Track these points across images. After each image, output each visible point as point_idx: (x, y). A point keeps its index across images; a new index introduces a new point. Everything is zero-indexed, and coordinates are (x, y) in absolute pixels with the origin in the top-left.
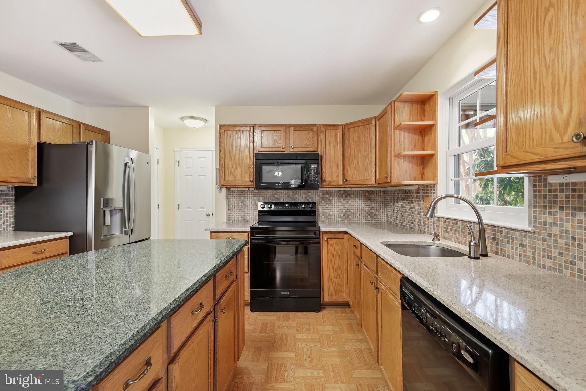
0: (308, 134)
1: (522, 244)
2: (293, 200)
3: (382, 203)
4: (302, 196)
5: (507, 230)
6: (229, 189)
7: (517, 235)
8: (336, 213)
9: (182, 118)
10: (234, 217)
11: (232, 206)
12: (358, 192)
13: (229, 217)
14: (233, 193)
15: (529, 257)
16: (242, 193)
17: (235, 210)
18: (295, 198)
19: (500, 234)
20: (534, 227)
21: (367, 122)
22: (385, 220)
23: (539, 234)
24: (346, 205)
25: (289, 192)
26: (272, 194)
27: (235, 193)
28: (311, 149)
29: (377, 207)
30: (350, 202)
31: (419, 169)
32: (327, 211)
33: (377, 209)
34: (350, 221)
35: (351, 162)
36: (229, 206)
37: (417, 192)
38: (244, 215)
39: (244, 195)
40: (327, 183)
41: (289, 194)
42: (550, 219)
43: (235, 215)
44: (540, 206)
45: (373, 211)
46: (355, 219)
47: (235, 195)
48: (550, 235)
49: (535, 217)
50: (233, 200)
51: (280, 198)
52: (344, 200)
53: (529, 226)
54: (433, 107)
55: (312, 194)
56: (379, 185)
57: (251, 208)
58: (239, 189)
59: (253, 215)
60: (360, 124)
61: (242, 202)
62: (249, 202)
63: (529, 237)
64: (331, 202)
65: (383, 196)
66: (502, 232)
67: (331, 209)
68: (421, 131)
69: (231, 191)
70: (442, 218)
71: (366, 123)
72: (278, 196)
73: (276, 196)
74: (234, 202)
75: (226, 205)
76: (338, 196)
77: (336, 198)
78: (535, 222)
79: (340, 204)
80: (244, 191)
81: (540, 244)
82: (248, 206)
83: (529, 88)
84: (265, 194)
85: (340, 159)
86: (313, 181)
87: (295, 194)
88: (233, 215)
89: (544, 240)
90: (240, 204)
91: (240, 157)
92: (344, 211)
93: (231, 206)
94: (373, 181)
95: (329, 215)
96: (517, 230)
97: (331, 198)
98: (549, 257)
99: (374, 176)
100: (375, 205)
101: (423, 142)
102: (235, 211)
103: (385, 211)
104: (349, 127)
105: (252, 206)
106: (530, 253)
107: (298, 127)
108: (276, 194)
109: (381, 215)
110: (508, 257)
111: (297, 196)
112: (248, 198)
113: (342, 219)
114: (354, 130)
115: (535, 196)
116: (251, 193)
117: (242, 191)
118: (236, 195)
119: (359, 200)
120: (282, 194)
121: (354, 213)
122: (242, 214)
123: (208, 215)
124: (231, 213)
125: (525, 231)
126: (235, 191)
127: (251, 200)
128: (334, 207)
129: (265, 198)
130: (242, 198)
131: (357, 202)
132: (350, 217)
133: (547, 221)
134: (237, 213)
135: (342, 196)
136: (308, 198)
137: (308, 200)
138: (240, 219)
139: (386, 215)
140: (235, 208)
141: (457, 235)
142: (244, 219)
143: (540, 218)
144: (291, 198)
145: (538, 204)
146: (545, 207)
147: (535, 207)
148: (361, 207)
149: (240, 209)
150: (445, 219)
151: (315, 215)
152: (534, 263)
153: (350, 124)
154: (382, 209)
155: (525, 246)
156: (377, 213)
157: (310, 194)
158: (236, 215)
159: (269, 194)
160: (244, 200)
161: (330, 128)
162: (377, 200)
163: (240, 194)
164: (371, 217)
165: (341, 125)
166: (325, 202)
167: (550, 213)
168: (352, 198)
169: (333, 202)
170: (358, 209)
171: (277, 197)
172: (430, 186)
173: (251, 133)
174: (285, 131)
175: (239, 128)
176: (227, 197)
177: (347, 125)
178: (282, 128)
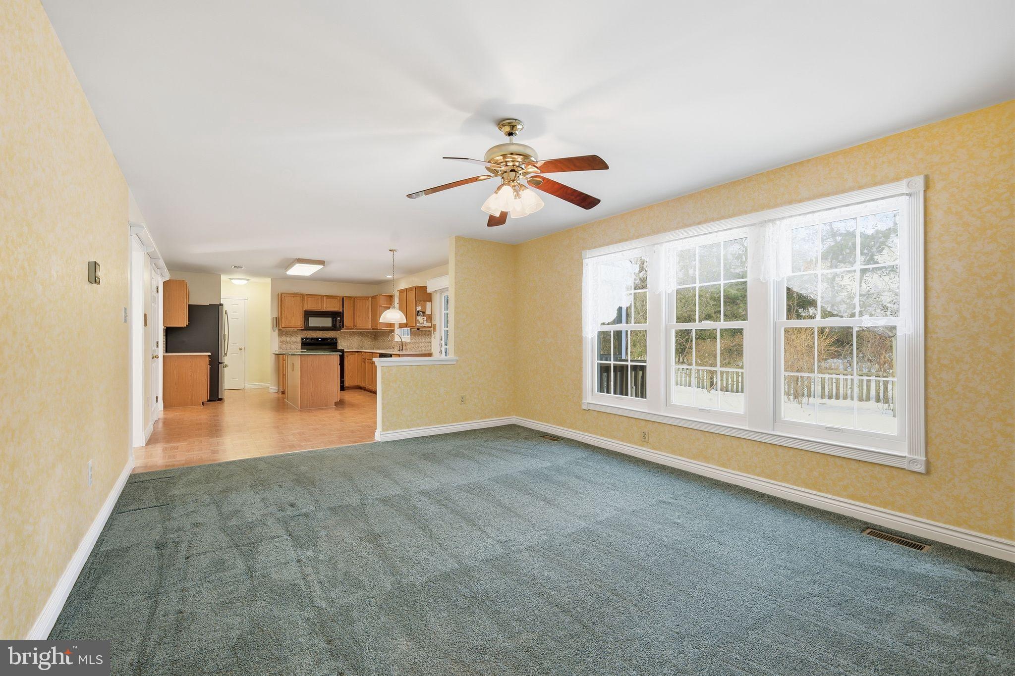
0: (335, 301)
4: (327, 335)
8: (348, 344)
9: (231, 279)
10: (284, 347)
12: (361, 333)
13: (280, 347)
18: (324, 335)
21: (367, 298)
24: (354, 340)
26: (308, 333)
28: (338, 310)
30: (351, 336)
32: (342, 343)
33: (371, 342)
35: (358, 317)
36: (280, 340)
39: (290, 333)
40: (345, 327)
43: (284, 345)
46: (350, 346)
47: (284, 333)
51: (313, 335)
52: (349, 336)
55: (333, 333)
56: (373, 329)
58: (287, 330)
59: (297, 346)
60: (363, 298)
67: (345, 342)
69: (281, 331)
73: (310, 334)
74: (284, 338)
75: (278, 339)
80: (290, 331)
82: (293, 340)
84: (303, 333)
85: (353, 315)
86: (340, 326)
87: (321, 333)
90: (288, 339)
91: (294, 312)
92: (353, 343)
93: (282, 340)
94: (370, 327)
100: (370, 340)
102: (284, 343)
104: (357, 299)
105: (296, 340)
107: (328, 297)
112: (293, 335)
114: (360, 300)
116: (295, 332)
120: (313, 333)
122: (290, 344)
123: (241, 349)
124: (282, 344)
126: (284, 331)
127: (295, 337)
128: (347, 341)
129: (303, 336)
130: (289, 336)
131: (360, 338)
134: (286, 344)
136: (330, 335)
138: (288, 348)
140: (284, 341)
149: (288, 342)
154: (374, 342)
159: (305, 333)
160: (291, 337)
161: (347, 298)
163: (287, 333)
165: (353, 297)
166: (341, 338)
169: (346, 338)
170: (351, 341)
172: (392, 330)
173: (301, 298)
174: (321, 299)
175: (294, 295)
176: (279, 335)
177: (356, 297)
178: (320, 297)
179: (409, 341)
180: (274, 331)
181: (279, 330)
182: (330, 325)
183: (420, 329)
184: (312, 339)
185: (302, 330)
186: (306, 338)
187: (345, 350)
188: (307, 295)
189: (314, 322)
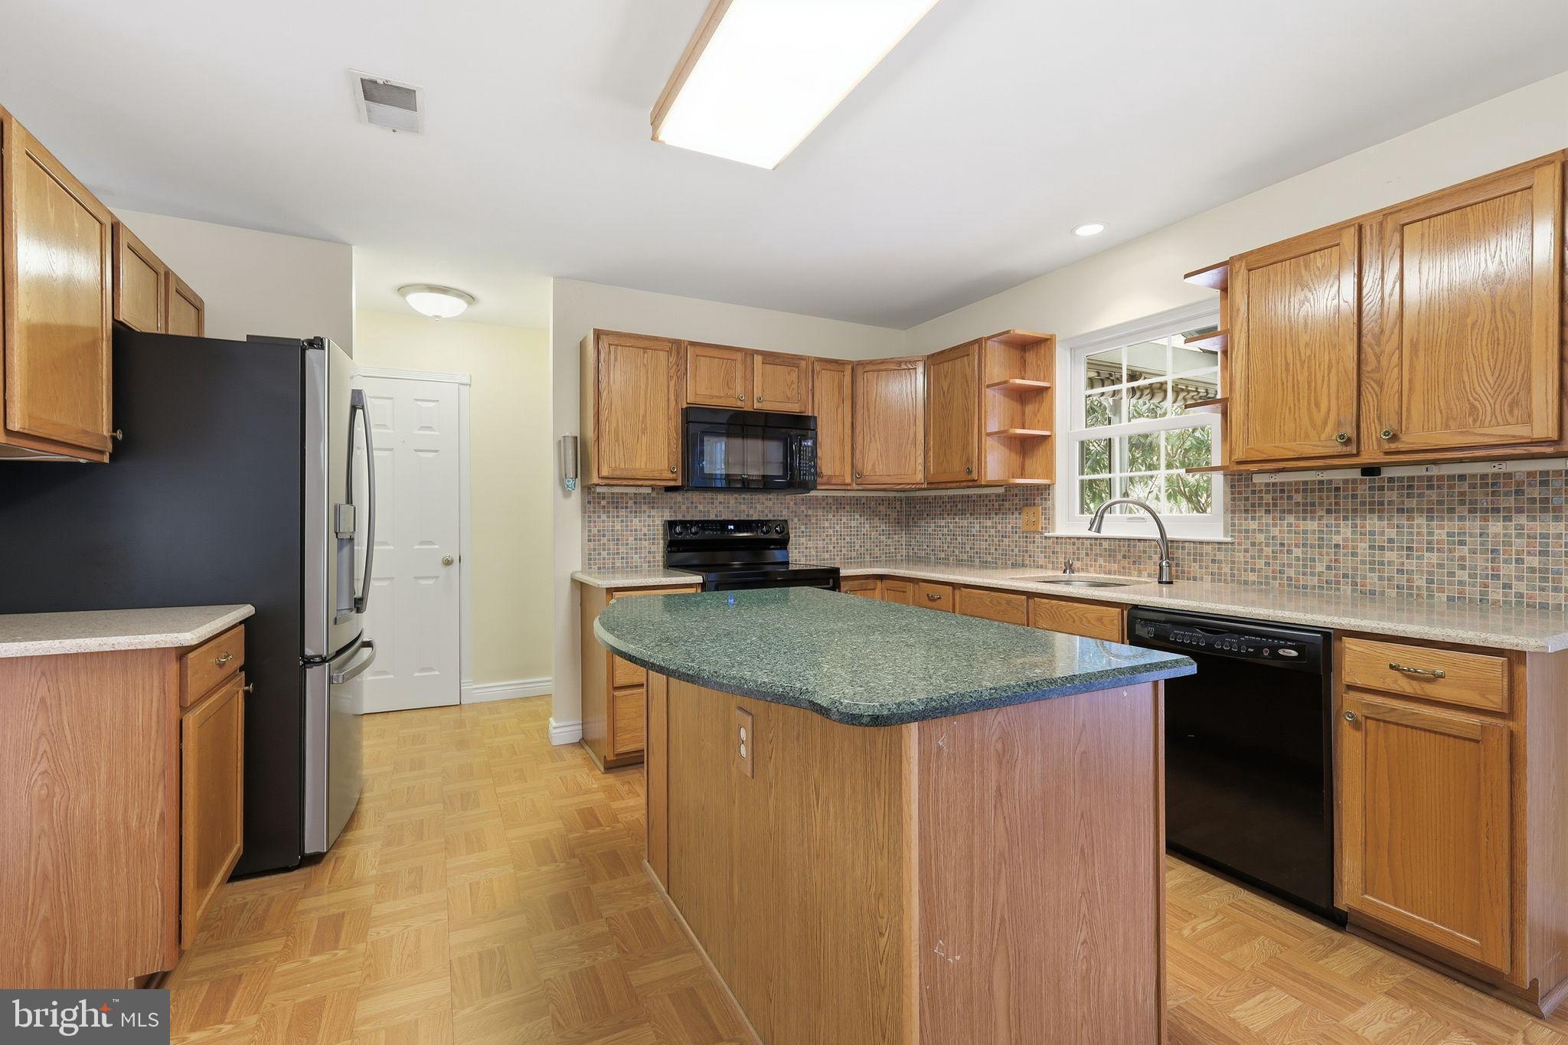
0: (789, 374)
1: (1215, 560)
2: (736, 516)
3: (898, 523)
4: (756, 508)
5: (1192, 545)
6: (589, 488)
7: (1207, 549)
8: (820, 544)
9: (403, 290)
10: (604, 559)
11: (599, 531)
12: (858, 500)
13: (590, 559)
14: (599, 498)
15: (1225, 574)
16: (622, 498)
17: (604, 540)
18: (740, 512)
19: (1180, 551)
20: (1232, 536)
22: (902, 556)
23: (1239, 544)
24: (838, 528)
25: (729, 499)
26: (692, 503)
27: (604, 498)
28: (794, 408)
29: (889, 530)
30: (844, 519)
31: (1018, 459)
32: (803, 540)
33: (889, 534)
34: (844, 559)
35: (871, 438)
36: (590, 531)
37: (1003, 498)
38: (627, 553)
39: (627, 503)
40: (825, 479)
41: (729, 503)
42: (1253, 525)
43: (604, 554)
44: (1240, 511)
45: (883, 538)
46: (854, 554)
47: (603, 503)
48: (1253, 544)
49: (1233, 525)
50: (599, 517)
51: (709, 512)
52: (834, 516)
53: (1225, 535)
54: (1045, 359)
55: (774, 504)
56: (929, 486)
57: (645, 535)
58: (616, 490)
59: (650, 552)
60: (891, 366)
61: (622, 521)
62: (640, 521)
63: (1226, 550)
64: (810, 520)
65: (898, 508)
66: (1183, 548)
67: (810, 536)
68: (1020, 396)
69: (594, 493)
70: (1066, 538)
71: (904, 367)
72: (704, 507)
73: (701, 507)
74: (604, 522)
75: (583, 527)
76: (824, 508)
77: (820, 513)
78: (1233, 531)
79: (827, 524)
80: (626, 494)
81: (1240, 557)
82: (636, 530)
83: (1279, 377)
84: (675, 503)
85: (848, 431)
86: (805, 475)
87: (740, 503)
88: (599, 554)
89: (1246, 551)
90: (618, 527)
91: (645, 412)
93: (595, 531)
94: (920, 477)
95: (806, 548)
96: (1208, 543)
97: (810, 512)
98: (1253, 570)
99: (920, 468)
100: (886, 527)
101: (1023, 414)
102: (604, 544)
103: (902, 537)
104: (867, 369)
105: (645, 530)
106: (1226, 569)
107: (770, 358)
108: (700, 503)
109: (896, 545)
110: (1195, 579)
111: (743, 507)
112: (636, 512)
113: (831, 555)
114: (878, 376)
115: (1233, 499)
116: (644, 498)
117: (622, 494)
118: (608, 503)
119: (860, 516)
120: (713, 503)
121: (851, 543)
122: (622, 549)
123: (448, 563)
124: (595, 550)
125: (1219, 543)
126: (604, 493)
127: (644, 517)
128: (817, 532)
129: (675, 512)
130: (622, 512)
131: (856, 521)
132: (844, 551)
133: (1250, 528)
134: (609, 549)
135: (831, 508)
136: (766, 512)
137: (767, 515)
138: (618, 564)
139: (904, 547)
140: (604, 536)
141: (1101, 561)
142: (627, 563)
143: (1241, 525)
144: (732, 511)
145: (1237, 508)
146: (1246, 511)
147: (1233, 512)
148: (864, 531)
149: (618, 540)
150: (1073, 540)
151: (786, 549)
152: (1233, 581)
153: (868, 364)
154: (899, 534)
155: (1220, 562)
156: (889, 542)
157: (770, 504)
158: (608, 554)
159: (684, 503)
160: (627, 517)
161: (829, 366)
162: (889, 515)
163: (616, 502)
164: (880, 550)
165: (850, 362)
166: (799, 520)
167: (1253, 518)
168: (848, 512)
170: (857, 535)
171: (702, 509)
172: (1038, 487)
173: (673, 359)
174: (744, 362)
175: (645, 343)
176: (584, 510)
177: (860, 363)
178: (739, 356)
179: (1219, 536)
180: (567, 494)
181: (587, 489)
182: (775, 470)
183: (1387, 473)
184: (704, 524)
185: (668, 489)
186: (685, 524)
187: (843, 572)
188: (693, 344)
189: (718, 455)
